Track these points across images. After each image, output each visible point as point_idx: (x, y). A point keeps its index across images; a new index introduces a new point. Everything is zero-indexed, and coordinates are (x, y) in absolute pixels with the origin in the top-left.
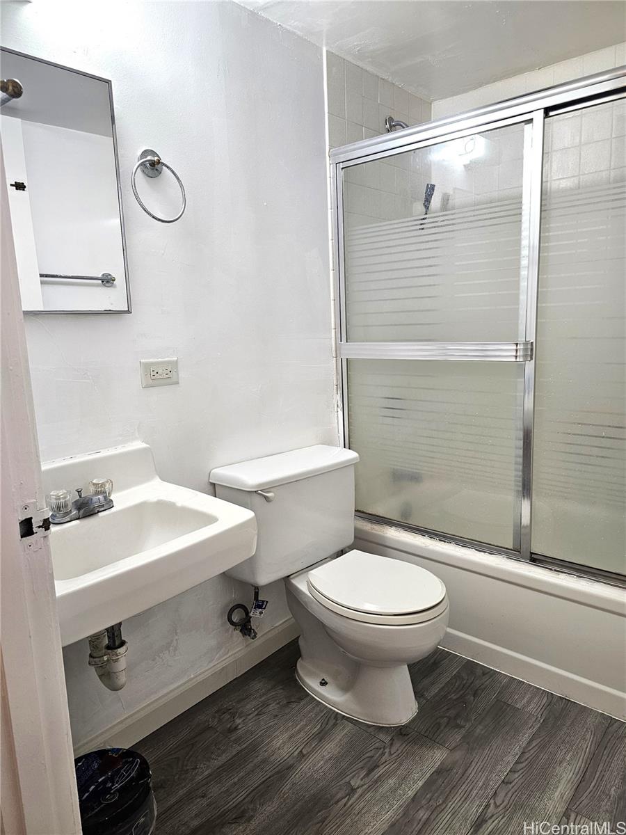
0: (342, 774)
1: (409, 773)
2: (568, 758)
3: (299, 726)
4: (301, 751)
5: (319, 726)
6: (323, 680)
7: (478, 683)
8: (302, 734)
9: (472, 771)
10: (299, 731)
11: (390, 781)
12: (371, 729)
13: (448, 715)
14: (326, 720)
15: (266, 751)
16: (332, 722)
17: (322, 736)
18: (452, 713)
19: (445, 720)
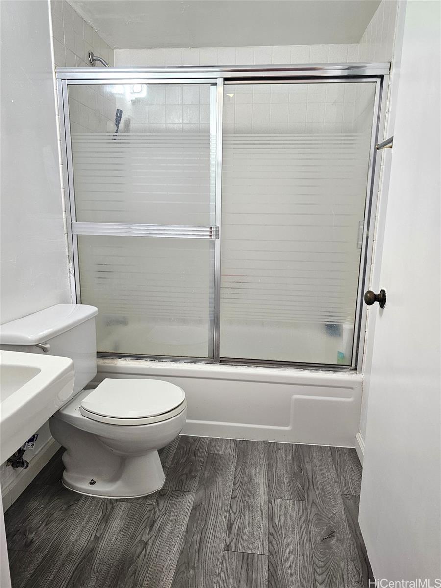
0: (133, 537)
1: (177, 517)
2: (258, 471)
3: (85, 519)
4: (95, 535)
5: (101, 513)
6: (92, 480)
7: (193, 448)
8: (90, 524)
9: (213, 499)
10: (87, 523)
11: (168, 527)
12: (140, 500)
13: (184, 472)
14: (105, 507)
15: (67, 547)
16: (109, 507)
17: (106, 519)
18: (186, 471)
19: (185, 476)
